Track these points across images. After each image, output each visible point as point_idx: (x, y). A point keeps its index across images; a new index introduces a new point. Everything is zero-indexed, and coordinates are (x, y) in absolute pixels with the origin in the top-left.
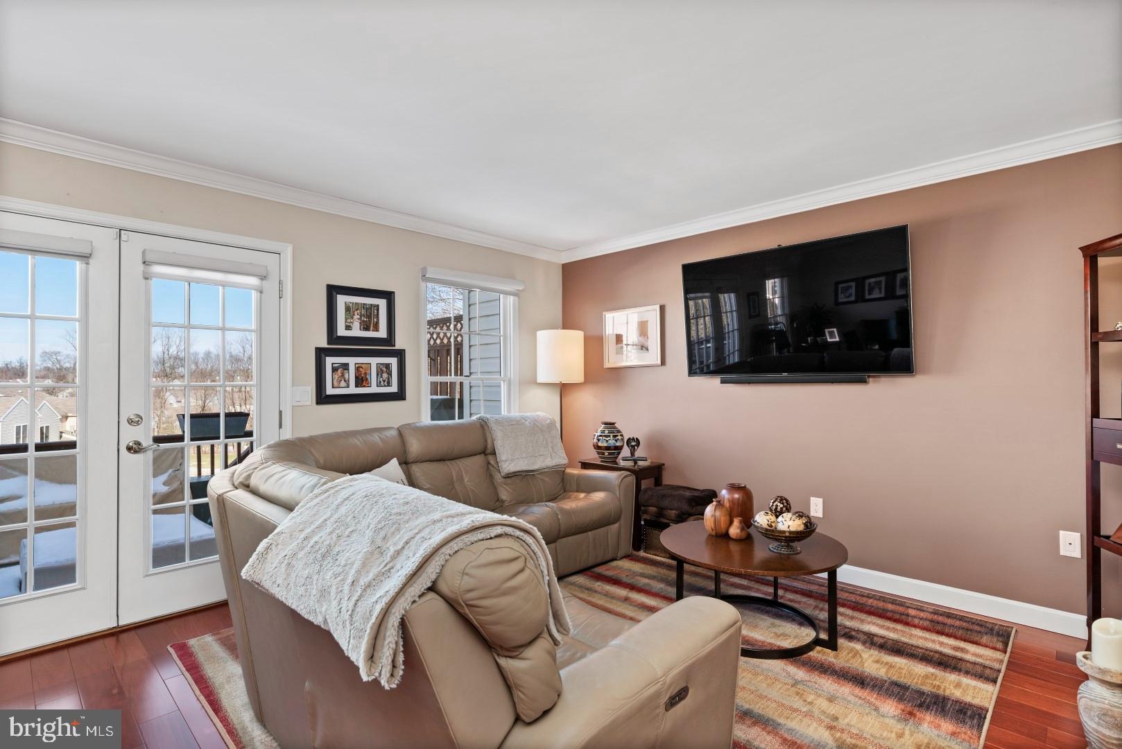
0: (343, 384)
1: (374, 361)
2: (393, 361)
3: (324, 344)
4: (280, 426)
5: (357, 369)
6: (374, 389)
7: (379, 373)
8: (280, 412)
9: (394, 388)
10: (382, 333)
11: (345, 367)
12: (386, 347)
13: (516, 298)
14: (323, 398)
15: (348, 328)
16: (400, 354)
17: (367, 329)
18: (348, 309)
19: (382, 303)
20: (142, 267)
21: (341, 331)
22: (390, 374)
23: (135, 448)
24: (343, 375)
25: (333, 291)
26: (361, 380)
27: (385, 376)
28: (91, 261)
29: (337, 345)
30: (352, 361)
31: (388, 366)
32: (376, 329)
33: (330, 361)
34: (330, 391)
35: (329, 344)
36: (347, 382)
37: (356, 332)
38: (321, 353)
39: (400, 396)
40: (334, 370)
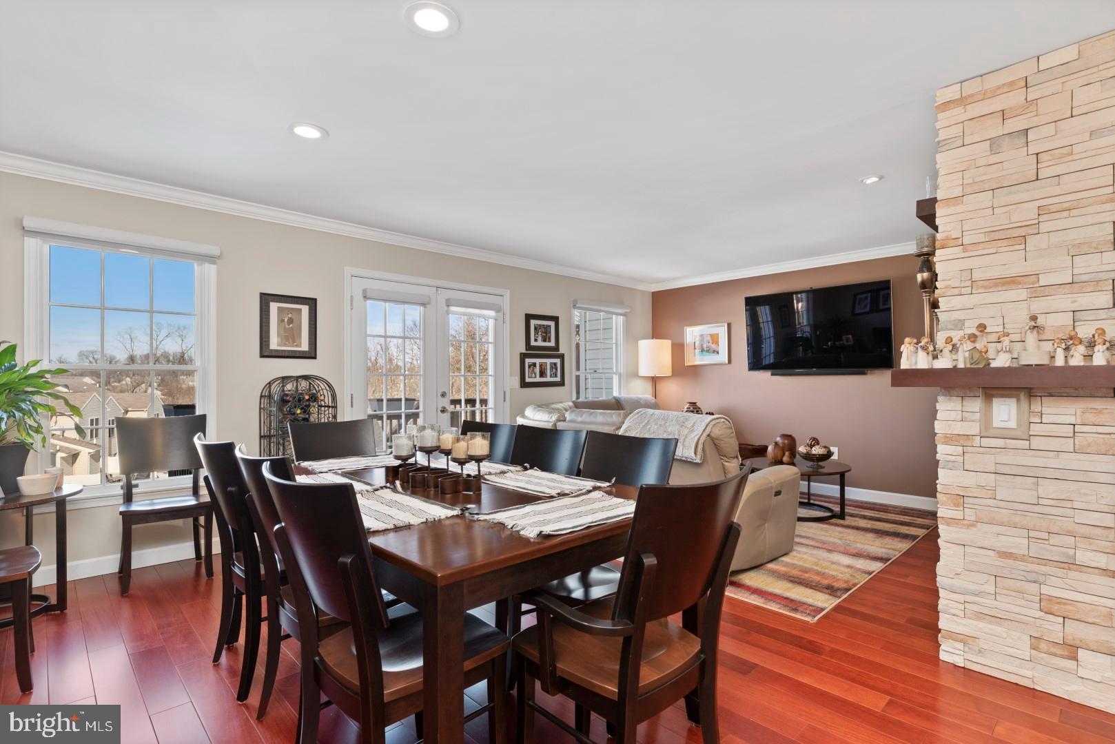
0: (533, 375)
1: (549, 361)
2: (558, 361)
3: (524, 351)
4: (504, 401)
5: (541, 366)
6: (548, 379)
7: (551, 368)
8: (505, 392)
9: (558, 379)
10: (552, 344)
11: (534, 365)
12: (554, 352)
13: (625, 318)
14: (524, 384)
15: (536, 340)
16: (562, 357)
17: (545, 341)
18: (536, 328)
19: (552, 324)
20: (446, 308)
21: (533, 343)
22: (557, 370)
23: (443, 411)
24: (533, 369)
25: (529, 317)
26: (542, 374)
27: (554, 370)
28: (428, 306)
29: (531, 351)
30: (538, 361)
31: (555, 364)
32: (550, 341)
33: (528, 361)
34: (528, 380)
35: (527, 350)
36: (535, 374)
37: (540, 343)
38: (523, 357)
39: (562, 383)
40: (529, 366)
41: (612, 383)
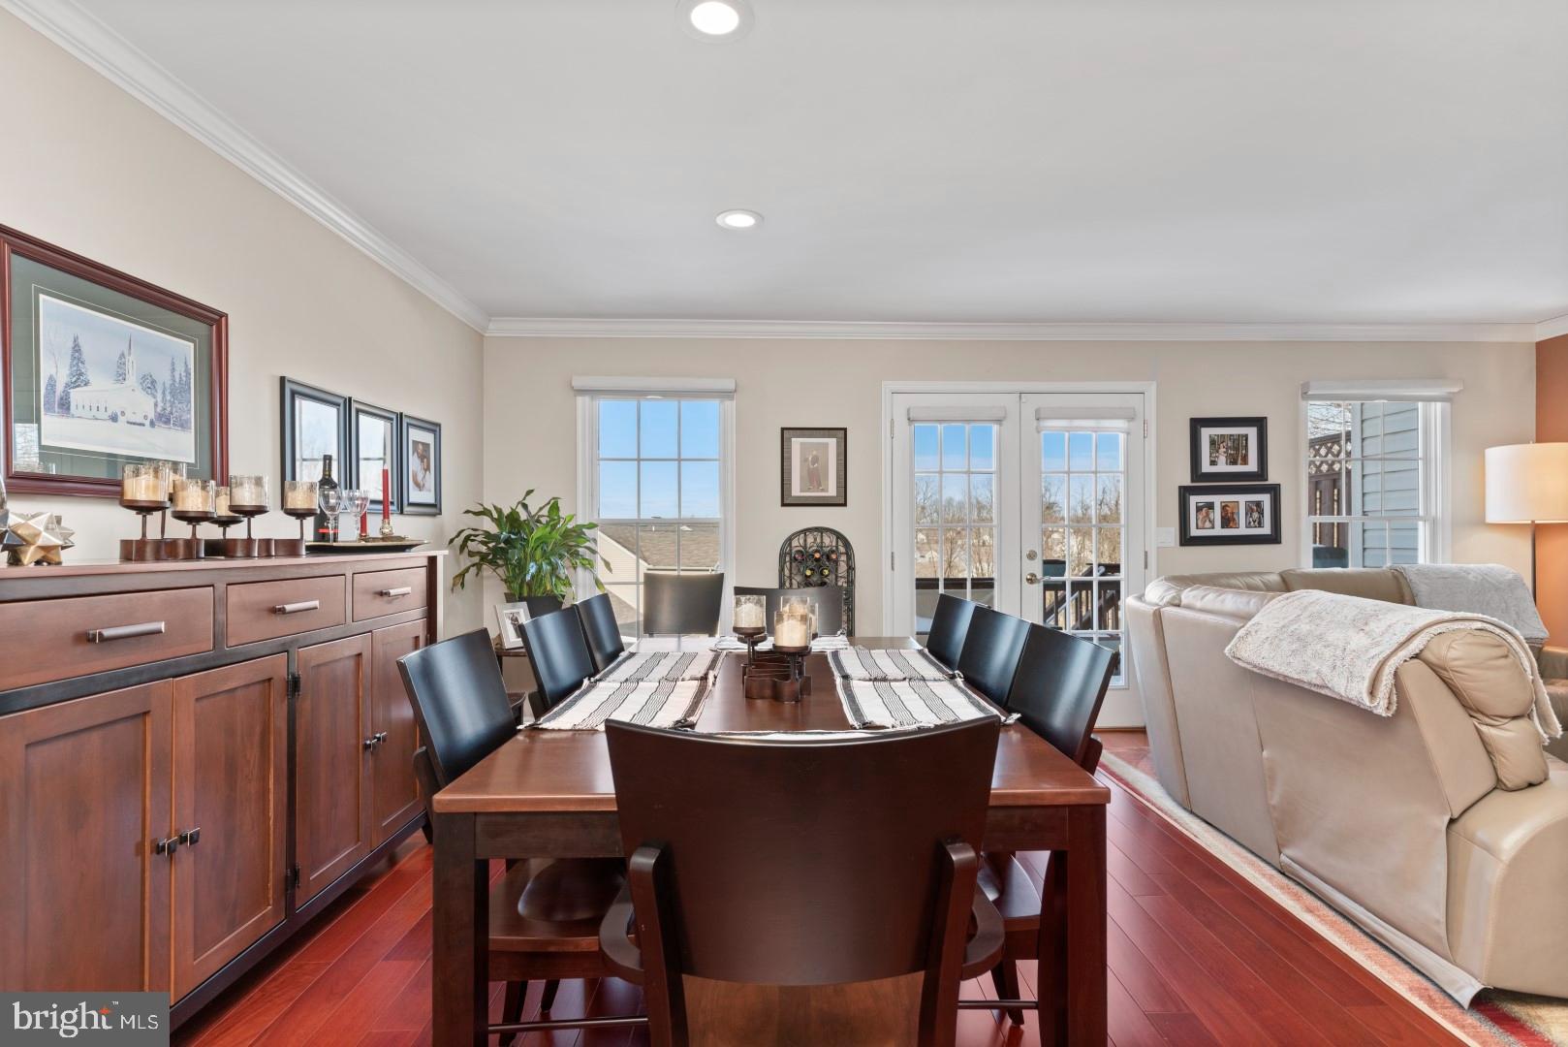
0: (1208, 524)
1: (1242, 499)
2: (1265, 499)
3: (1187, 481)
4: (1146, 567)
5: (1224, 508)
6: (1242, 530)
7: (1249, 511)
8: (1146, 553)
9: (1266, 530)
10: (1252, 466)
11: (1210, 506)
12: (1257, 481)
13: (1447, 405)
14: (1187, 540)
15: (1213, 463)
16: (1274, 491)
17: (1234, 463)
18: (1213, 443)
19: (1252, 433)
20: (1035, 423)
21: (1206, 467)
22: (1261, 513)
23: (1032, 580)
24: (1207, 515)
25: (1197, 424)
26: (1228, 520)
27: (1256, 515)
28: (1004, 422)
29: (1202, 482)
30: (1217, 500)
31: (1258, 504)
32: (1245, 461)
33: (1194, 500)
34: (1194, 532)
35: (1192, 481)
36: (1212, 522)
37: (1222, 467)
38: (1185, 492)
39: (1274, 538)
40: (1199, 509)
41: (1415, 538)
